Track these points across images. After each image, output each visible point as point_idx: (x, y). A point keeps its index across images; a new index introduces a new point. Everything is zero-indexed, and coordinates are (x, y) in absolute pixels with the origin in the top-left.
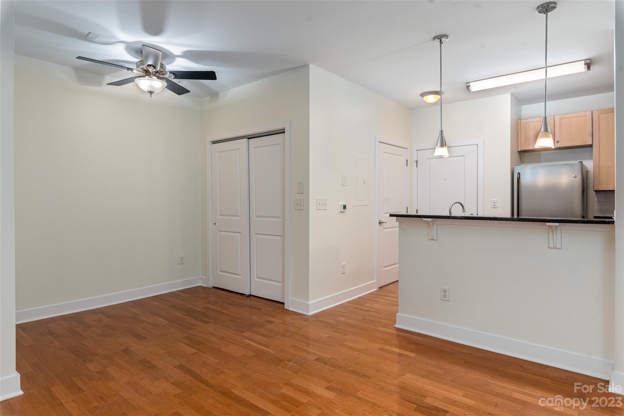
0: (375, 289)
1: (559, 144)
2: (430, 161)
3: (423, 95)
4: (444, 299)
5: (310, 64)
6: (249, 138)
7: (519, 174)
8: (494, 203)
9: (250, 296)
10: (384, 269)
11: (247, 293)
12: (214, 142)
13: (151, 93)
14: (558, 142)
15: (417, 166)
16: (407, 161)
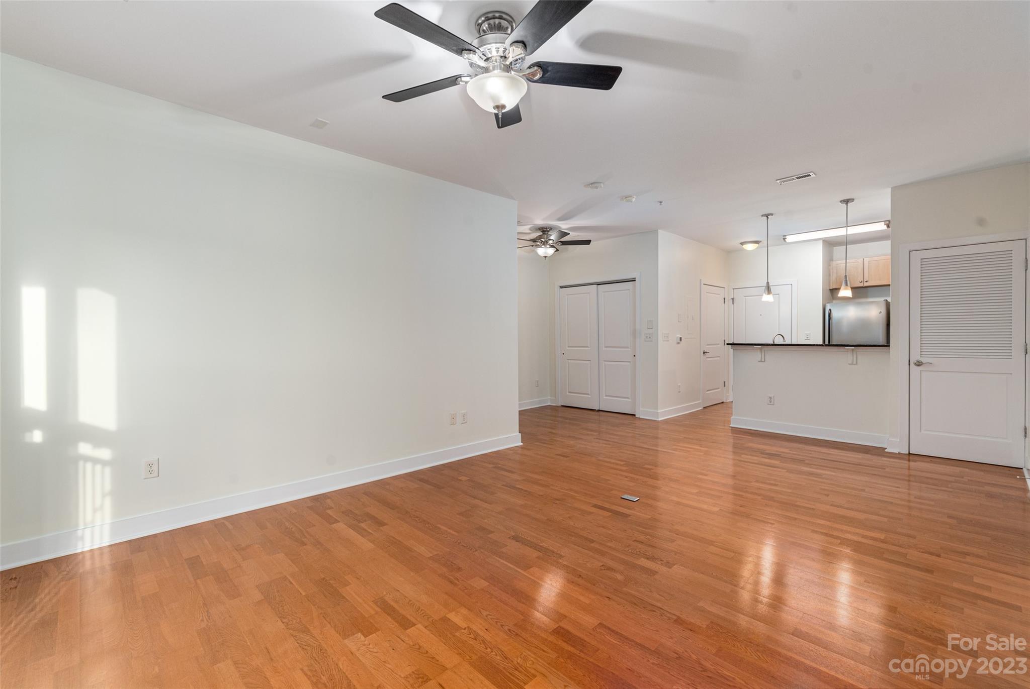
0: (701, 408)
1: (867, 283)
2: (745, 299)
3: (742, 244)
4: (770, 403)
5: (659, 231)
6: (598, 284)
7: (830, 310)
8: (807, 335)
9: (599, 411)
10: (707, 392)
11: (597, 409)
12: (561, 287)
13: (545, 257)
14: (866, 282)
15: (733, 303)
16: (724, 299)
